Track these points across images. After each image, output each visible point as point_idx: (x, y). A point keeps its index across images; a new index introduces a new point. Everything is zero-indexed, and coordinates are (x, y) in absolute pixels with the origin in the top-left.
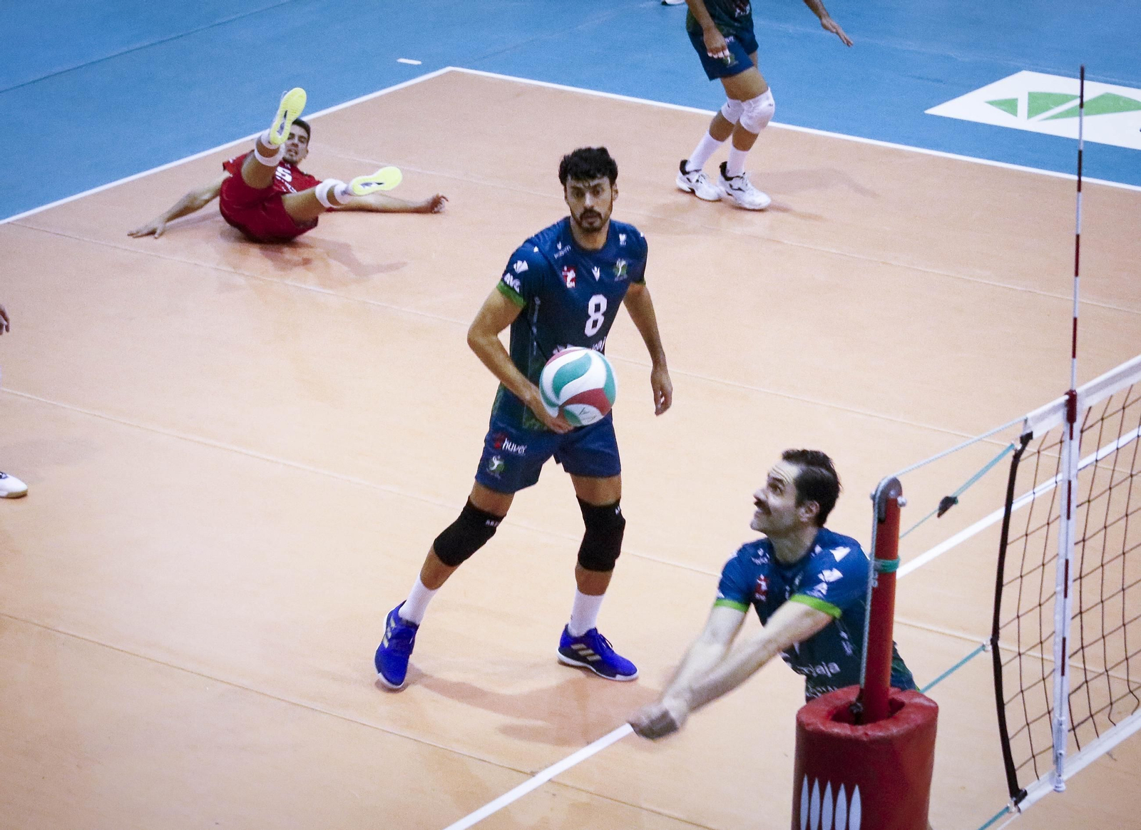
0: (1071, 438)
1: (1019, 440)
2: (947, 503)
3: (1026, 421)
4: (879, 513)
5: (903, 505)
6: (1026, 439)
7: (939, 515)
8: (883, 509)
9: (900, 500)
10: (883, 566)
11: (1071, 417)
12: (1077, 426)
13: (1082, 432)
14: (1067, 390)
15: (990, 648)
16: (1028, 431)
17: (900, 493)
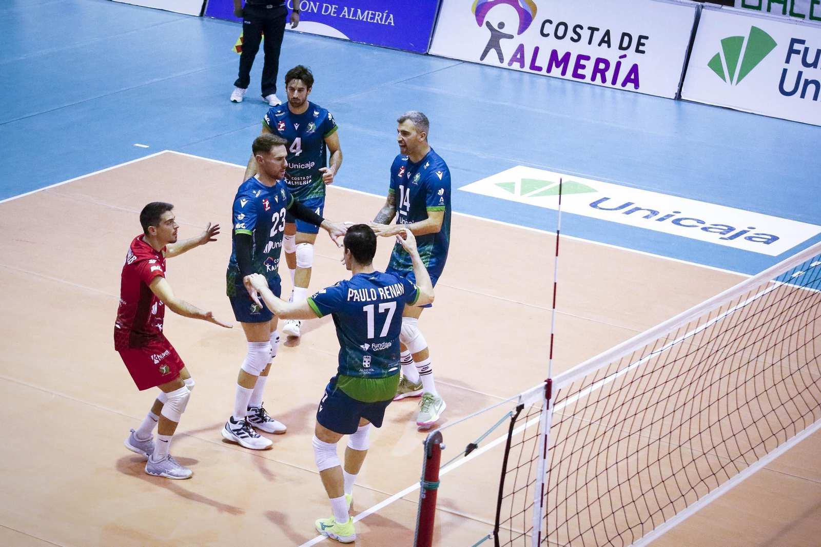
0: (548, 408)
1: (515, 409)
2: (471, 448)
3: (520, 397)
4: (428, 453)
5: (443, 448)
6: (520, 408)
7: (466, 455)
8: (430, 450)
9: (441, 445)
10: (429, 486)
11: (548, 395)
12: (552, 401)
13: (554, 404)
14: (546, 379)
15: (493, 536)
16: (522, 404)
17: (441, 441)
